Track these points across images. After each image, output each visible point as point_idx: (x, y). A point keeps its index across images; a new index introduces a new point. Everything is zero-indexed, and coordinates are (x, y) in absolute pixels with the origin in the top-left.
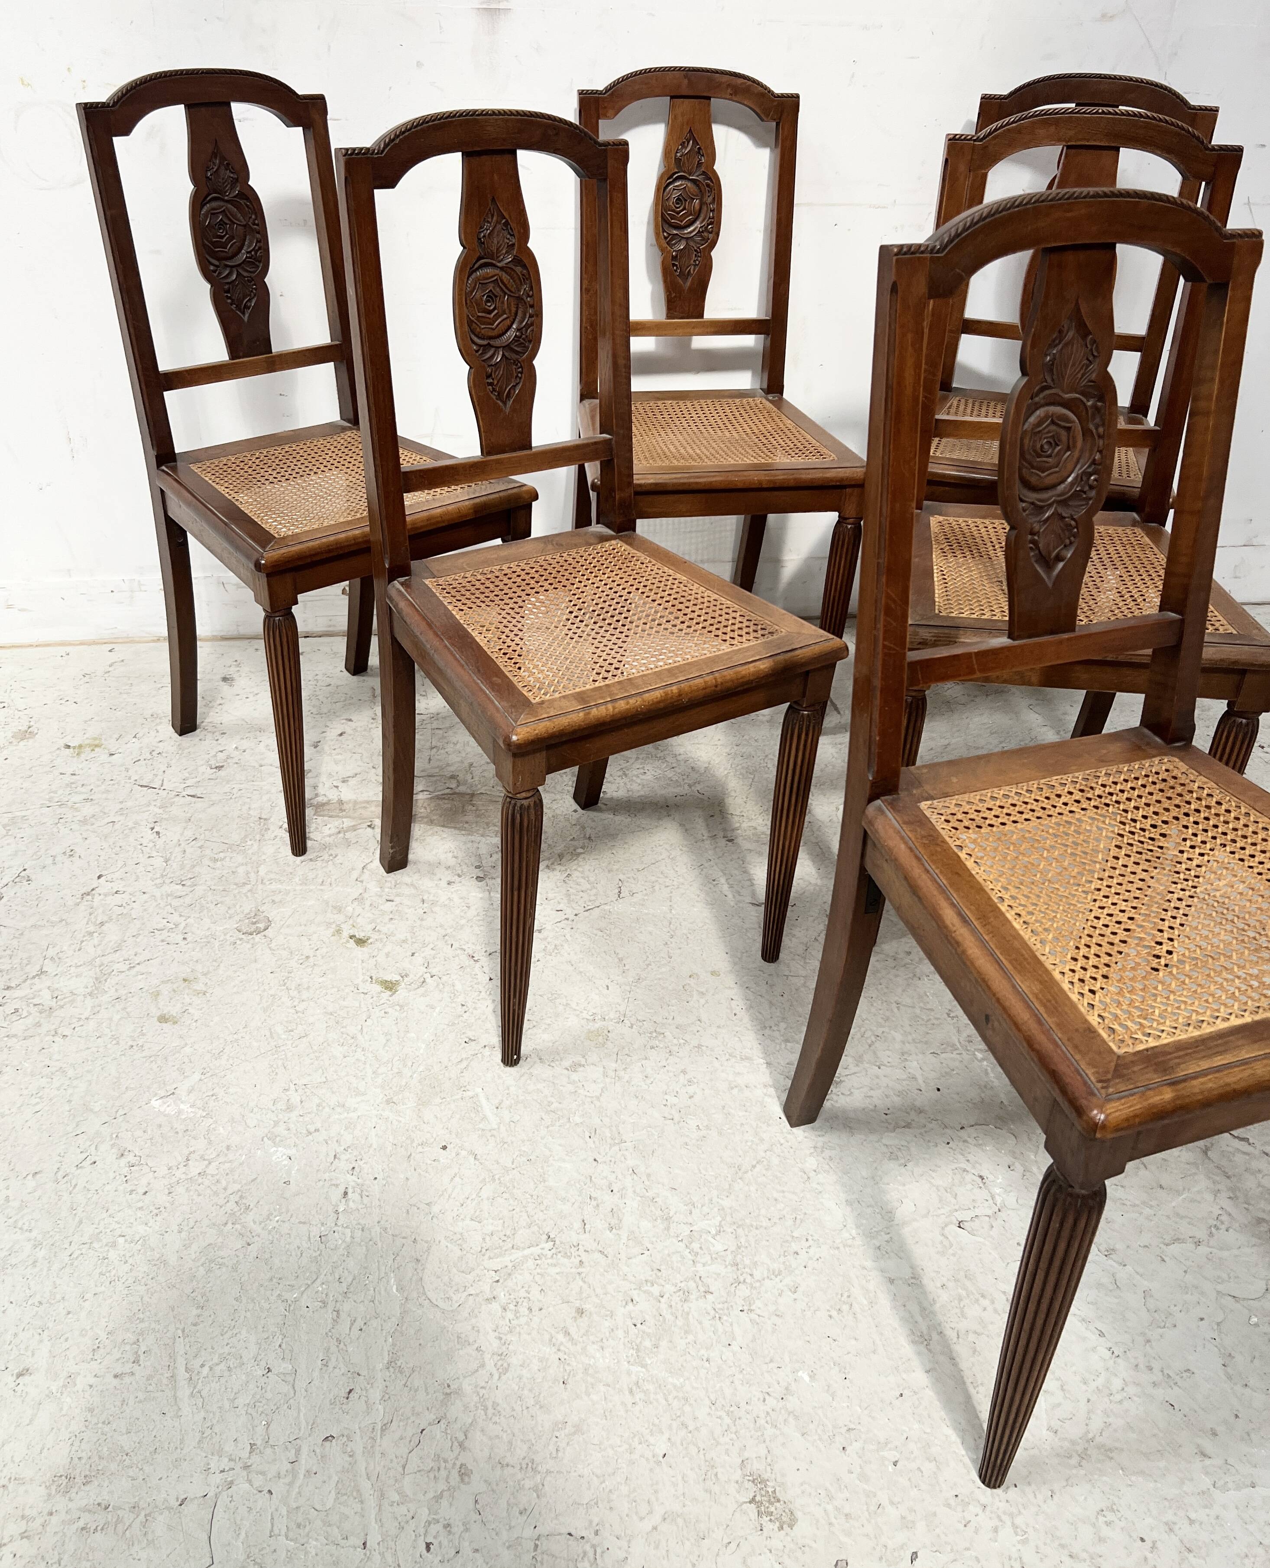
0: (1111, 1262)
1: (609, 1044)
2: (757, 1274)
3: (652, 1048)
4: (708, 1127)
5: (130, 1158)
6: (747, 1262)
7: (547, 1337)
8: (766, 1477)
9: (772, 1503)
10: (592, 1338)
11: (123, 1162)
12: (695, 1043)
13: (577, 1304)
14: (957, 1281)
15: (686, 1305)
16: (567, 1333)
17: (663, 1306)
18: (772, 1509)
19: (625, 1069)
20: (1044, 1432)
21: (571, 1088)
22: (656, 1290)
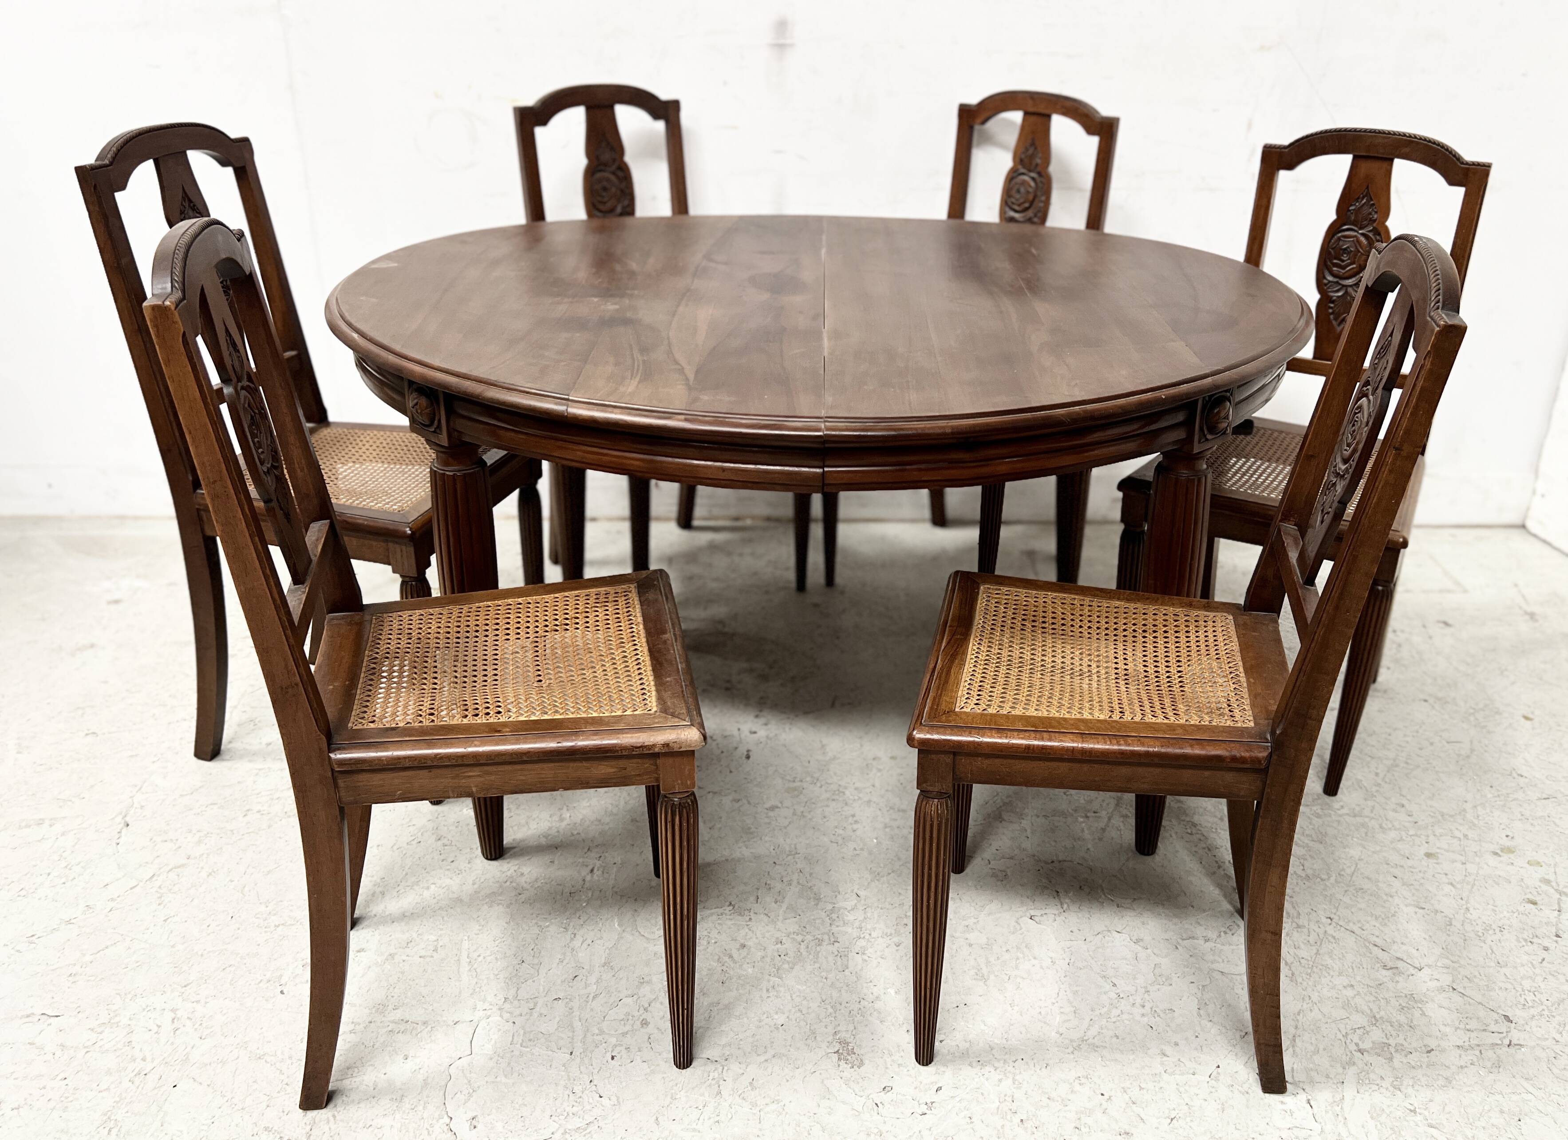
0: (1137, 946)
1: (802, 796)
2: (874, 934)
3: (833, 800)
4: (862, 849)
5: (445, 841)
6: (869, 927)
7: (716, 957)
8: (849, 1040)
9: (848, 1054)
10: (748, 961)
11: (440, 843)
12: (866, 799)
13: (742, 941)
14: (1018, 948)
15: (818, 948)
16: (731, 957)
17: (803, 946)
18: (849, 1057)
19: (810, 812)
20: (1053, 1034)
21: (767, 820)
22: (799, 938)
